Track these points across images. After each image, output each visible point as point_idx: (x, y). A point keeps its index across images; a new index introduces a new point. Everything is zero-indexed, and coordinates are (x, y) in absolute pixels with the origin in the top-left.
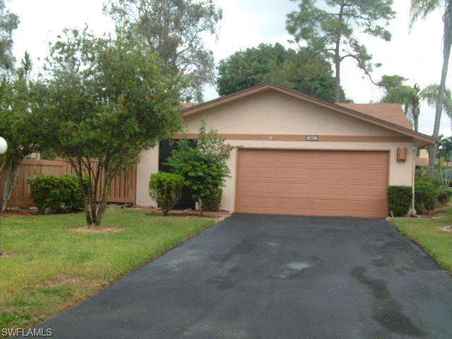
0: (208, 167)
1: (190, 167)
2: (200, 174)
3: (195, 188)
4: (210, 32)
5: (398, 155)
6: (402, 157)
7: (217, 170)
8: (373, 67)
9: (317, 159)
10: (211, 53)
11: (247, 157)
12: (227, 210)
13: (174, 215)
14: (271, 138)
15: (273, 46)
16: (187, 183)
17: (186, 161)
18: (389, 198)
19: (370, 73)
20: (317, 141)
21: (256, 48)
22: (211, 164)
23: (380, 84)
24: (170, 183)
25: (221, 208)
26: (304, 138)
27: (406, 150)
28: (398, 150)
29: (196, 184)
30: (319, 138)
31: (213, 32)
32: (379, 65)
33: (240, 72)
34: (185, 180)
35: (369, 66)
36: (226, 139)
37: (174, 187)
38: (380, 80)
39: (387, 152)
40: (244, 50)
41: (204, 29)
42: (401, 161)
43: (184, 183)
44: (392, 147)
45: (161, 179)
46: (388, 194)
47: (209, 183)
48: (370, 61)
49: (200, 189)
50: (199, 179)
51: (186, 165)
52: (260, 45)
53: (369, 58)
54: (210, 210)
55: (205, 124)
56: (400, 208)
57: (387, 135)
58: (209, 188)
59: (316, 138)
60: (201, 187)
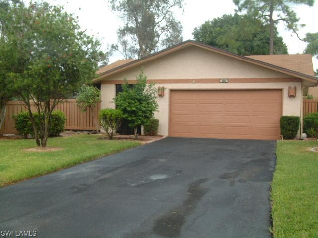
0: (140, 103)
1: (127, 104)
2: (134, 108)
3: (130, 119)
4: (179, 7)
5: (289, 92)
6: (292, 94)
7: (147, 106)
8: (299, 27)
9: (228, 96)
10: (179, 22)
11: (177, 96)
12: (162, 135)
13: (119, 139)
14: (194, 82)
15: (233, 16)
16: (125, 116)
17: (125, 100)
18: (281, 125)
19: (297, 32)
20: (227, 82)
21: (220, 17)
22: (142, 102)
23: (305, 40)
24: (111, 115)
25: (158, 134)
26: (218, 81)
27: (295, 89)
28: (289, 88)
29: (131, 116)
30: (229, 81)
31: (181, 7)
32: (303, 25)
33: (207, 35)
34: (123, 114)
35: (296, 26)
36: (156, 83)
37: (114, 119)
38: (304, 37)
39: (281, 90)
40: (211, 20)
41: (174, 5)
42: (292, 96)
43: (122, 115)
44: (285, 86)
45: (105, 113)
46: (281, 122)
47: (140, 116)
48: (297, 23)
49: (134, 120)
50: (133, 112)
51: (124, 102)
52: (223, 16)
53: (297, 20)
54: (149, 135)
55: (143, 73)
56: (289, 133)
57: (280, 77)
58: (140, 119)
59: (227, 81)
60: (134, 118)
